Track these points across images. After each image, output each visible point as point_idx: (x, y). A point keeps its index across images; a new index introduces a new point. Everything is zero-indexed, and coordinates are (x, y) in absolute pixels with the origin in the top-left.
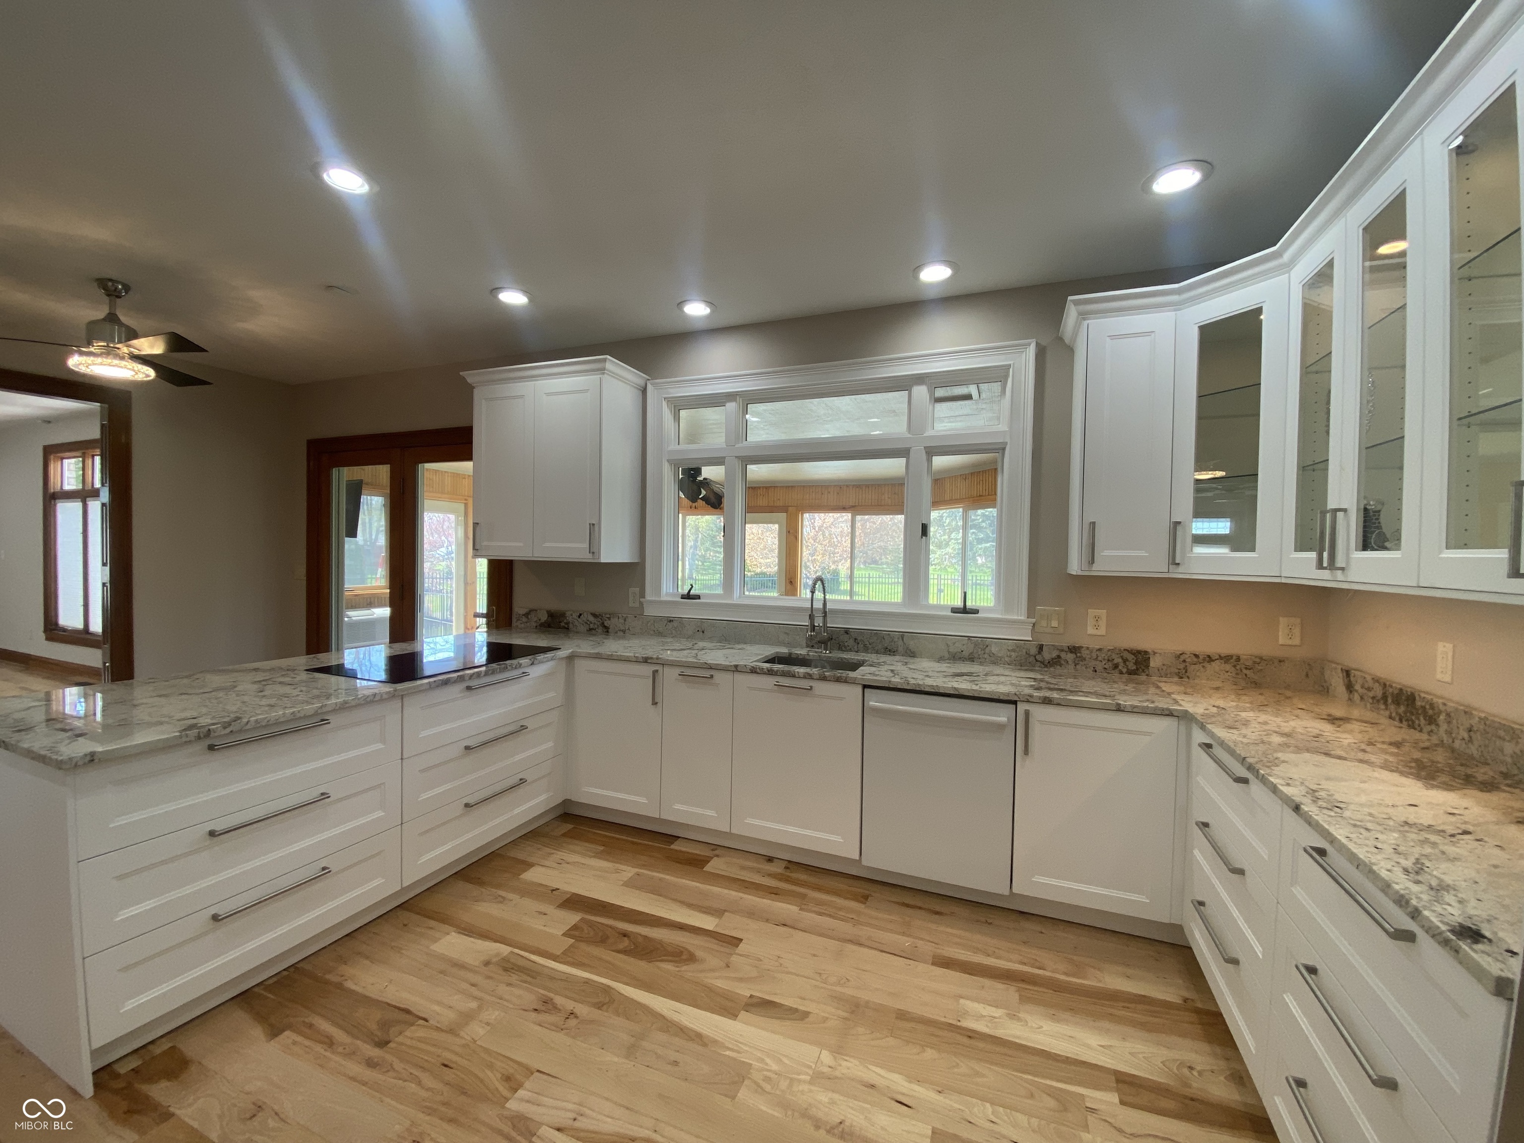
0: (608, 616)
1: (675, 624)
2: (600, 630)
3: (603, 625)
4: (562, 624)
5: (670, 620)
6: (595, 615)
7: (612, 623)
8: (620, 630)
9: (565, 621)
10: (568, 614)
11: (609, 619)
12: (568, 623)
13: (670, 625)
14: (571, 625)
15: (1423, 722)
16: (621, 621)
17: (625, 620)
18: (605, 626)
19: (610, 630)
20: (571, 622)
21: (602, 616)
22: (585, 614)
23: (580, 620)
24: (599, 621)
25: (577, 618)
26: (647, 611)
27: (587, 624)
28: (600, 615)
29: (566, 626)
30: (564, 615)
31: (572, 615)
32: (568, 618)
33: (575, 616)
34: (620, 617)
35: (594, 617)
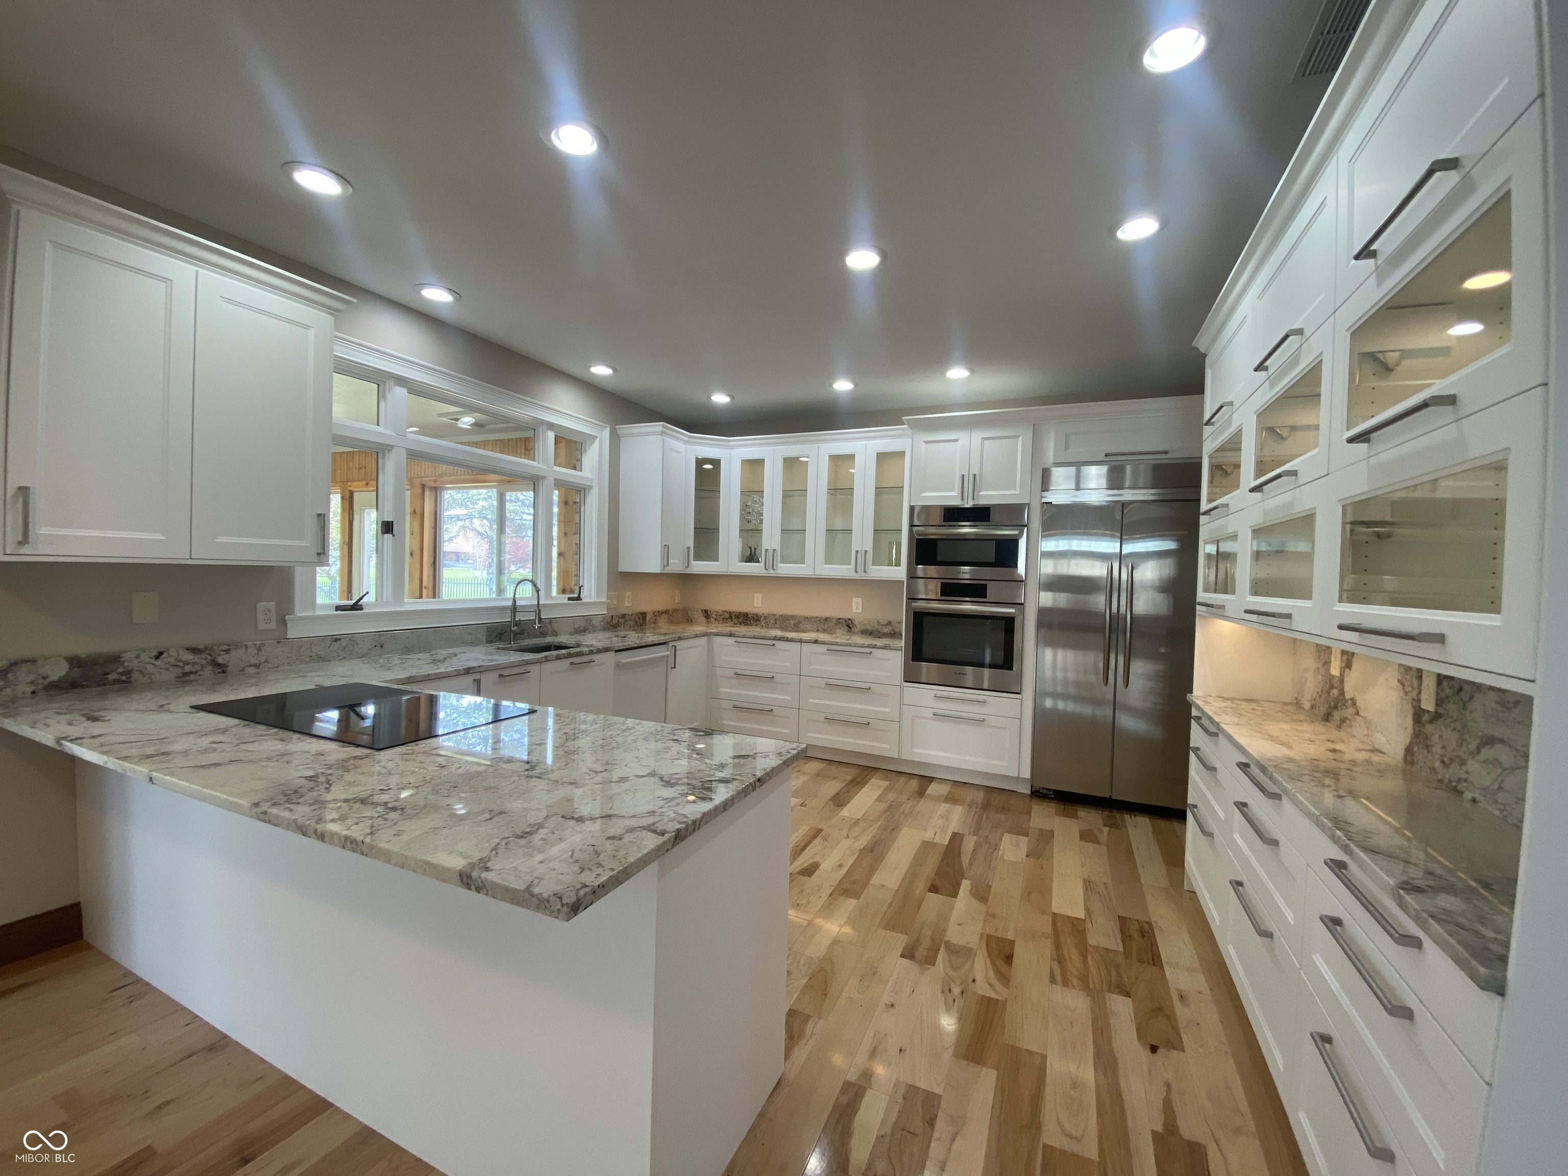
0: (226, 647)
1: (343, 643)
2: (208, 672)
3: (215, 664)
4: (111, 677)
5: (336, 639)
6: (194, 651)
7: (232, 659)
8: (250, 666)
9: (121, 670)
10: (126, 656)
11: (227, 651)
12: (128, 672)
13: (336, 645)
14: (136, 675)
15: (752, 622)
16: (252, 651)
17: (259, 649)
18: (219, 665)
19: (228, 669)
20: (136, 669)
21: (212, 649)
22: (173, 652)
23: (158, 663)
24: (206, 659)
25: (152, 661)
26: (294, 631)
27: (178, 666)
28: (206, 648)
29: (124, 678)
30: (115, 659)
31: (138, 657)
32: (126, 664)
33: (144, 657)
34: (247, 647)
35: (194, 653)
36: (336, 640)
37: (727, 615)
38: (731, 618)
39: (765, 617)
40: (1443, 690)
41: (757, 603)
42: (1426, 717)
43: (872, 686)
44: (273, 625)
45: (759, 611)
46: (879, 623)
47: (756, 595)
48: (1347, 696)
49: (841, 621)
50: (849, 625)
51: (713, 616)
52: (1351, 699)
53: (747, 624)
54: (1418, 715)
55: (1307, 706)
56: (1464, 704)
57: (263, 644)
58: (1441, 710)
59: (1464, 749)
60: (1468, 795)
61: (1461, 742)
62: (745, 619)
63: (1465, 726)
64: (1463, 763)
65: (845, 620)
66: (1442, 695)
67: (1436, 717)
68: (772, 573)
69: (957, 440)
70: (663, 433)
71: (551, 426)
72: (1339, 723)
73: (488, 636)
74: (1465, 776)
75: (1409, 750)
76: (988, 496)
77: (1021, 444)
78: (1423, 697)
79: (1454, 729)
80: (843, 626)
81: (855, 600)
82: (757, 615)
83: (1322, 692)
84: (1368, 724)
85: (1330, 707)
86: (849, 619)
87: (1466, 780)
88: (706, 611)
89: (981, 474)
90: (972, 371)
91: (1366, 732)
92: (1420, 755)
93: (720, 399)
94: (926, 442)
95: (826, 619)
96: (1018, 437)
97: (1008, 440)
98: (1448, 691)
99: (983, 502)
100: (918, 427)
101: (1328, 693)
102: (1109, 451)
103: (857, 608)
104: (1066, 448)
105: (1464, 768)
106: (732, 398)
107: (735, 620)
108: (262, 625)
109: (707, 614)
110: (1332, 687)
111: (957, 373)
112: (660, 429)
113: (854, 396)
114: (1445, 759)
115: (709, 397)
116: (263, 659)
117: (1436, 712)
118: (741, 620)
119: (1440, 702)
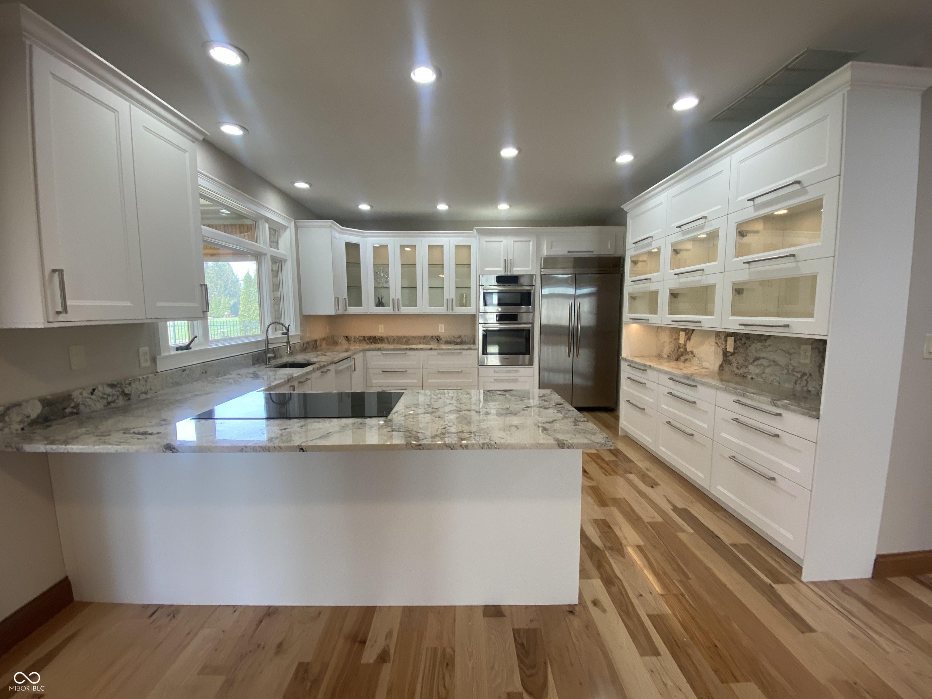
0: (128, 381)
1: (187, 372)
2: (121, 400)
3: (124, 394)
4: (68, 410)
7: (132, 390)
8: (142, 393)
9: (72, 405)
10: (75, 394)
11: (129, 384)
12: (77, 406)
13: (184, 373)
14: (82, 407)
15: (379, 341)
16: (142, 382)
17: (146, 381)
18: (126, 394)
19: (132, 397)
20: (81, 403)
21: (121, 384)
22: (100, 388)
23: (93, 397)
24: (119, 391)
25: (90, 396)
26: (161, 367)
27: (104, 398)
28: (118, 383)
29: (75, 411)
30: (68, 397)
31: (81, 394)
32: (75, 400)
33: (85, 394)
34: (139, 380)
35: (111, 387)
36: (184, 370)
37: (362, 339)
38: (364, 339)
39: (387, 338)
40: (737, 344)
41: (381, 330)
42: (729, 354)
43: (462, 369)
44: (148, 364)
45: (383, 335)
46: (454, 337)
47: (380, 326)
48: (688, 350)
49: (433, 337)
50: (438, 339)
51: (353, 339)
52: (690, 351)
53: (375, 343)
54: (725, 354)
55: (665, 356)
56: (747, 348)
57: (148, 377)
58: (736, 351)
59: (747, 362)
60: (749, 377)
61: (746, 360)
62: (374, 340)
63: (747, 355)
64: (747, 367)
65: (436, 337)
66: (736, 346)
67: (733, 354)
68: (397, 312)
69: (501, 241)
70: (331, 226)
71: (267, 220)
72: (684, 361)
73: (253, 360)
74: (748, 371)
75: (721, 366)
76: (517, 271)
77: (531, 245)
78: (728, 347)
79: (742, 356)
80: (434, 340)
81: (440, 325)
82: (382, 337)
83: (674, 350)
84: (700, 359)
85: (679, 355)
86: (438, 336)
87: (748, 372)
88: (347, 337)
89: (513, 259)
90: (511, 206)
91: (699, 362)
92: (726, 367)
93: (364, 207)
94: (486, 241)
95: (425, 337)
96: (530, 241)
97: (525, 243)
98: (739, 344)
99: (515, 273)
100: (482, 233)
101: (678, 350)
102: (570, 250)
103: (441, 329)
104: (551, 248)
105: (747, 369)
106: (372, 207)
107: (368, 341)
108: (143, 364)
109: (347, 338)
110: (679, 348)
111: (503, 207)
112: (330, 224)
113: (448, 212)
114: (738, 367)
115: (357, 206)
116: (149, 388)
117: (734, 352)
118: (371, 341)
119: (735, 348)
